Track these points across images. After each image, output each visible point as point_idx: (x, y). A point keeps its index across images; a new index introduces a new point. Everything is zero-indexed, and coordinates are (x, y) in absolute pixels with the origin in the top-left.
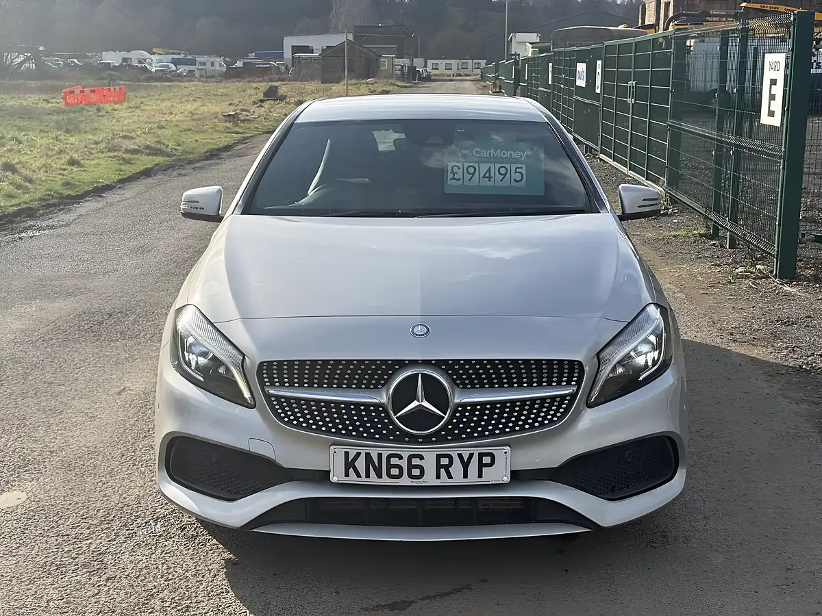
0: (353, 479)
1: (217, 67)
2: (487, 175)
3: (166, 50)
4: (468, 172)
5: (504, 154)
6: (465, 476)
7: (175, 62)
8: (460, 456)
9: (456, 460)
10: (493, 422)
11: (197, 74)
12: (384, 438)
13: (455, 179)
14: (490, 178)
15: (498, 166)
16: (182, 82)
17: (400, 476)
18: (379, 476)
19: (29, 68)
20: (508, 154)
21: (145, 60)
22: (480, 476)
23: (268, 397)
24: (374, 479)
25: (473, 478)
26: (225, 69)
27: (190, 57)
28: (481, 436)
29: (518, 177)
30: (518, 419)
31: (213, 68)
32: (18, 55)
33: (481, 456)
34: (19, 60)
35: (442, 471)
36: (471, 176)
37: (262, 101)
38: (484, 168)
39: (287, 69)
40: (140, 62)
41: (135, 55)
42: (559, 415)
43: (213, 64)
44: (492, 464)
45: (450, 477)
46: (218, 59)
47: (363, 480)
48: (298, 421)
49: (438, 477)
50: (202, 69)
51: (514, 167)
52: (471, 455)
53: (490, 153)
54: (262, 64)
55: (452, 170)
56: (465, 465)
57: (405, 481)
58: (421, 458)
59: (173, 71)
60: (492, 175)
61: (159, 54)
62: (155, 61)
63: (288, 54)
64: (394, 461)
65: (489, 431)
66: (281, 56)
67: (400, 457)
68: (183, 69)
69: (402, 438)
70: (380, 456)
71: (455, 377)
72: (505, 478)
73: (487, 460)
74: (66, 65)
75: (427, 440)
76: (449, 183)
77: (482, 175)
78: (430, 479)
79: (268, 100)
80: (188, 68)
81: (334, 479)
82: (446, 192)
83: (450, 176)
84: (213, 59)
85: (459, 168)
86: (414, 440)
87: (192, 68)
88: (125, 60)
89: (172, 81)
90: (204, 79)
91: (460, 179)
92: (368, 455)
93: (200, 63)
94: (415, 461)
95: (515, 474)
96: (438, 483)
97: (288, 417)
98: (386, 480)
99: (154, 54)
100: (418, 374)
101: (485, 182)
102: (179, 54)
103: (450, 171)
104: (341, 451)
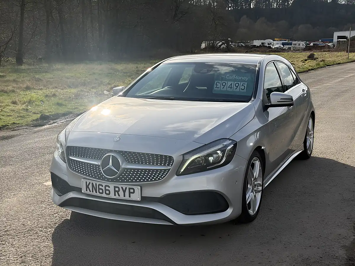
0: (88, 192)
1: (301, 46)
2: (230, 86)
3: (280, 39)
4: (222, 85)
5: (239, 78)
6: (124, 196)
7: (283, 44)
8: (122, 188)
9: (121, 189)
10: (137, 177)
11: (292, 49)
12: (99, 178)
13: (217, 88)
14: (231, 87)
15: (235, 83)
16: (284, 52)
17: (102, 193)
18: (96, 192)
19: (223, 47)
20: (240, 78)
21: (271, 43)
22: (130, 197)
23: (69, 159)
24: (94, 193)
25: (127, 197)
26: (305, 47)
27: (290, 42)
28: (132, 181)
29: (243, 87)
30: (143, 177)
31: (299, 46)
32: (219, 42)
33: (130, 189)
34: (220, 44)
35: (116, 193)
36: (223, 86)
37: (306, 60)
38: (229, 83)
39: (334, 46)
40: (269, 44)
41: (267, 42)
42: (163, 177)
43: (299, 45)
44: (134, 192)
45: (119, 196)
46: (302, 42)
47: (91, 193)
48: (76, 169)
49: (115, 195)
50: (295, 47)
51: (242, 83)
52: (126, 188)
53: (233, 77)
54: (322, 44)
55: (216, 84)
56: (124, 192)
57: (104, 195)
58: (109, 187)
59: (282, 48)
60: (232, 86)
61: (277, 41)
62: (275, 43)
63: (335, 39)
64: (100, 187)
65: (135, 180)
66: (331, 41)
67: (102, 186)
68: (286, 47)
69: (104, 179)
70: (96, 184)
71: (125, 158)
72: (138, 199)
73: (132, 191)
74: (238, 46)
75: (112, 180)
76: (214, 89)
77: (228, 87)
78: (112, 196)
79: (309, 60)
80: (288, 46)
81: (83, 191)
82: (213, 93)
83: (215, 86)
84: (299, 43)
85: (219, 83)
86: (108, 180)
87: (290, 46)
88: (263, 43)
89: (280, 52)
90: (294, 51)
91: (219, 88)
92: (92, 183)
93: (294, 44)
94: (107, 188)
95: (143, 198)
96: (115, 197)
97: (73, 167)
98: (98, 194)
99: (275, 41)
100: (111, 155)
101: (229, 89)
102: (286, 40)
103: (215, 84)
104: (85, 181)
